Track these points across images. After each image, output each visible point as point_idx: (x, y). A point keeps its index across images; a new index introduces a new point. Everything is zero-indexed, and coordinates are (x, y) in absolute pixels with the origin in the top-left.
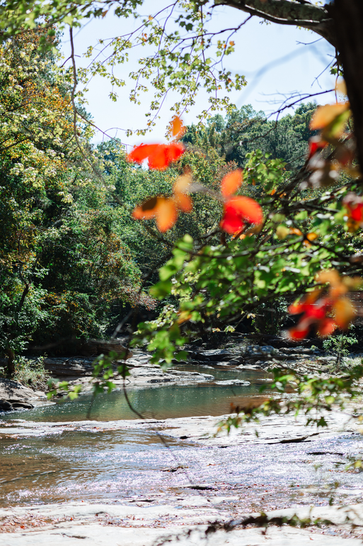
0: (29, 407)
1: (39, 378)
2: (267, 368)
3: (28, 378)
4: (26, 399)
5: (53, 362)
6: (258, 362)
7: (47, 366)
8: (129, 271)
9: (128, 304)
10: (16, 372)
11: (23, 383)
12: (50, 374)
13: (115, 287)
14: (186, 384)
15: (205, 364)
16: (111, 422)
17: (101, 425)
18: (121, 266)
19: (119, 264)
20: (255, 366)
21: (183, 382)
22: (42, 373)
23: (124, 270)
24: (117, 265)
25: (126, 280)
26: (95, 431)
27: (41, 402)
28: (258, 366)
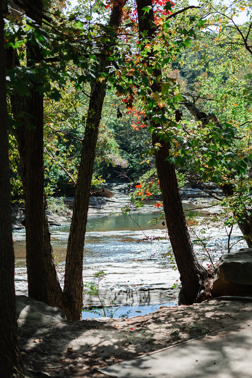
0: (59, 225)
1: (61, 209)
2: (195, 202)
3: (55, 209)
4: (56, 221)
5: (68, 200)
6: (190, 199)
7: (65, 202)
8: (111, 145)
9: (111, 164)
10: (48, 206)
11: (53, 212)
12: (67, 207)
13: (103, 155)
14: (146, 212)
15: (158, 200)
16: (106, 232)
17: (102, 234)
18: (106, 142)
19: (105, 141)
20: (188, 201)
21: (144, 211)
22: (63, 206)
23: (108, 144)
24: (104, 141)
25: (109, 150)
26: (99, 236)
27: (64, 223)
28: (190, 201)
